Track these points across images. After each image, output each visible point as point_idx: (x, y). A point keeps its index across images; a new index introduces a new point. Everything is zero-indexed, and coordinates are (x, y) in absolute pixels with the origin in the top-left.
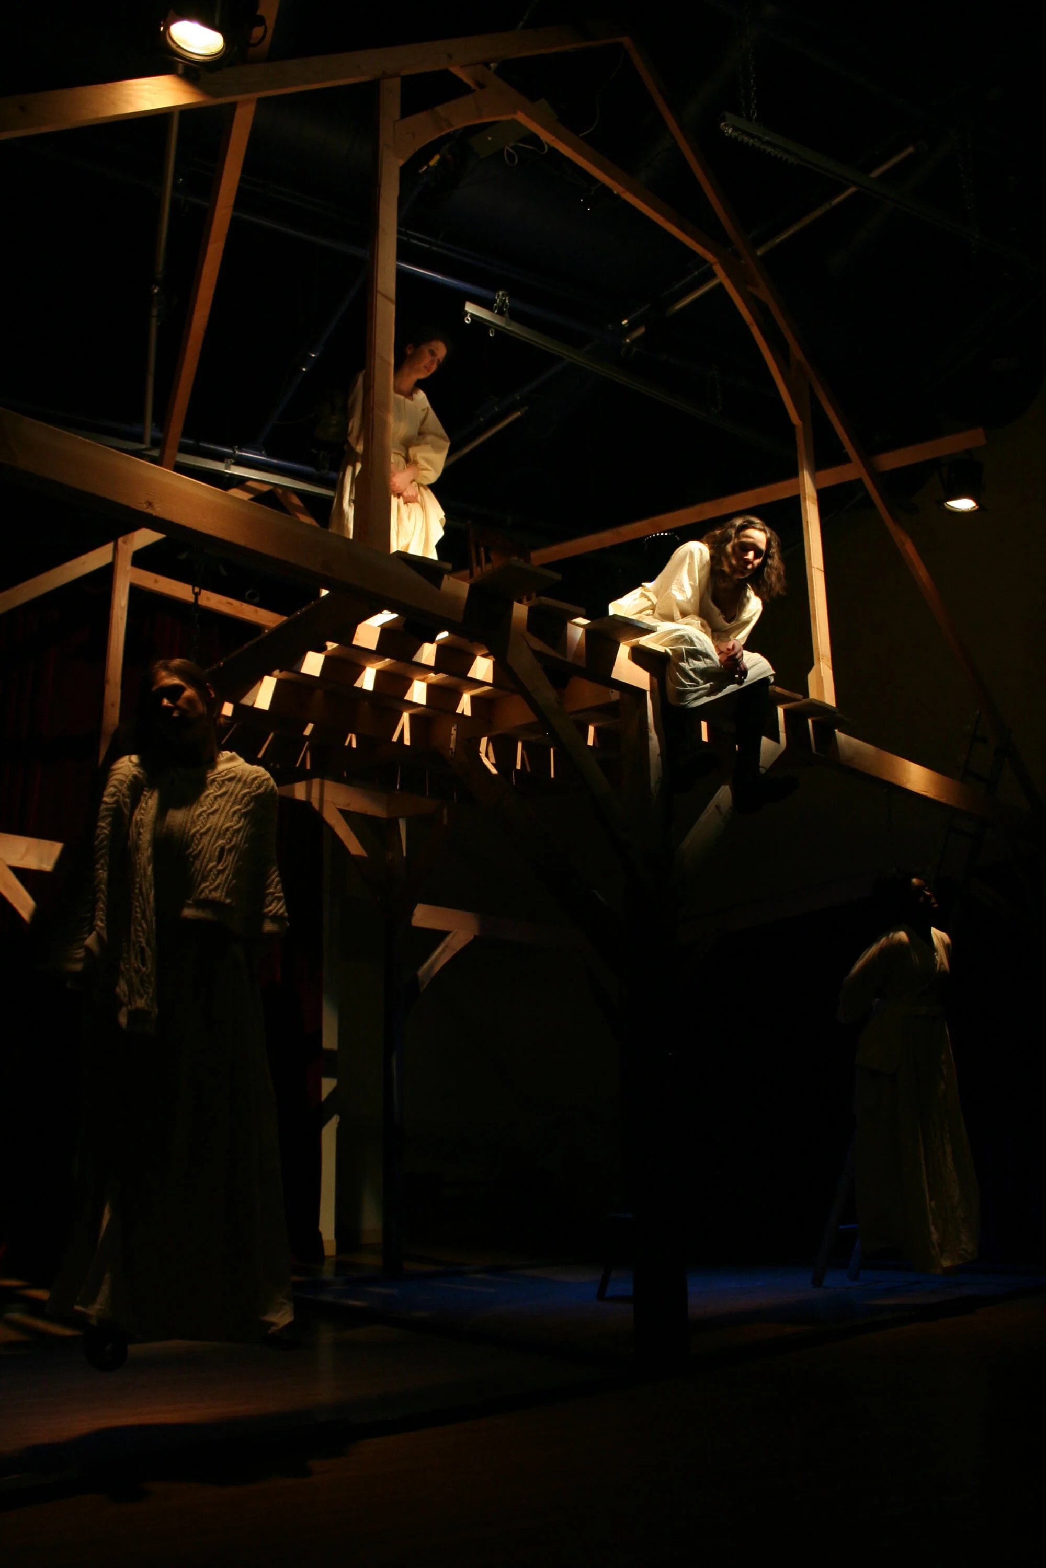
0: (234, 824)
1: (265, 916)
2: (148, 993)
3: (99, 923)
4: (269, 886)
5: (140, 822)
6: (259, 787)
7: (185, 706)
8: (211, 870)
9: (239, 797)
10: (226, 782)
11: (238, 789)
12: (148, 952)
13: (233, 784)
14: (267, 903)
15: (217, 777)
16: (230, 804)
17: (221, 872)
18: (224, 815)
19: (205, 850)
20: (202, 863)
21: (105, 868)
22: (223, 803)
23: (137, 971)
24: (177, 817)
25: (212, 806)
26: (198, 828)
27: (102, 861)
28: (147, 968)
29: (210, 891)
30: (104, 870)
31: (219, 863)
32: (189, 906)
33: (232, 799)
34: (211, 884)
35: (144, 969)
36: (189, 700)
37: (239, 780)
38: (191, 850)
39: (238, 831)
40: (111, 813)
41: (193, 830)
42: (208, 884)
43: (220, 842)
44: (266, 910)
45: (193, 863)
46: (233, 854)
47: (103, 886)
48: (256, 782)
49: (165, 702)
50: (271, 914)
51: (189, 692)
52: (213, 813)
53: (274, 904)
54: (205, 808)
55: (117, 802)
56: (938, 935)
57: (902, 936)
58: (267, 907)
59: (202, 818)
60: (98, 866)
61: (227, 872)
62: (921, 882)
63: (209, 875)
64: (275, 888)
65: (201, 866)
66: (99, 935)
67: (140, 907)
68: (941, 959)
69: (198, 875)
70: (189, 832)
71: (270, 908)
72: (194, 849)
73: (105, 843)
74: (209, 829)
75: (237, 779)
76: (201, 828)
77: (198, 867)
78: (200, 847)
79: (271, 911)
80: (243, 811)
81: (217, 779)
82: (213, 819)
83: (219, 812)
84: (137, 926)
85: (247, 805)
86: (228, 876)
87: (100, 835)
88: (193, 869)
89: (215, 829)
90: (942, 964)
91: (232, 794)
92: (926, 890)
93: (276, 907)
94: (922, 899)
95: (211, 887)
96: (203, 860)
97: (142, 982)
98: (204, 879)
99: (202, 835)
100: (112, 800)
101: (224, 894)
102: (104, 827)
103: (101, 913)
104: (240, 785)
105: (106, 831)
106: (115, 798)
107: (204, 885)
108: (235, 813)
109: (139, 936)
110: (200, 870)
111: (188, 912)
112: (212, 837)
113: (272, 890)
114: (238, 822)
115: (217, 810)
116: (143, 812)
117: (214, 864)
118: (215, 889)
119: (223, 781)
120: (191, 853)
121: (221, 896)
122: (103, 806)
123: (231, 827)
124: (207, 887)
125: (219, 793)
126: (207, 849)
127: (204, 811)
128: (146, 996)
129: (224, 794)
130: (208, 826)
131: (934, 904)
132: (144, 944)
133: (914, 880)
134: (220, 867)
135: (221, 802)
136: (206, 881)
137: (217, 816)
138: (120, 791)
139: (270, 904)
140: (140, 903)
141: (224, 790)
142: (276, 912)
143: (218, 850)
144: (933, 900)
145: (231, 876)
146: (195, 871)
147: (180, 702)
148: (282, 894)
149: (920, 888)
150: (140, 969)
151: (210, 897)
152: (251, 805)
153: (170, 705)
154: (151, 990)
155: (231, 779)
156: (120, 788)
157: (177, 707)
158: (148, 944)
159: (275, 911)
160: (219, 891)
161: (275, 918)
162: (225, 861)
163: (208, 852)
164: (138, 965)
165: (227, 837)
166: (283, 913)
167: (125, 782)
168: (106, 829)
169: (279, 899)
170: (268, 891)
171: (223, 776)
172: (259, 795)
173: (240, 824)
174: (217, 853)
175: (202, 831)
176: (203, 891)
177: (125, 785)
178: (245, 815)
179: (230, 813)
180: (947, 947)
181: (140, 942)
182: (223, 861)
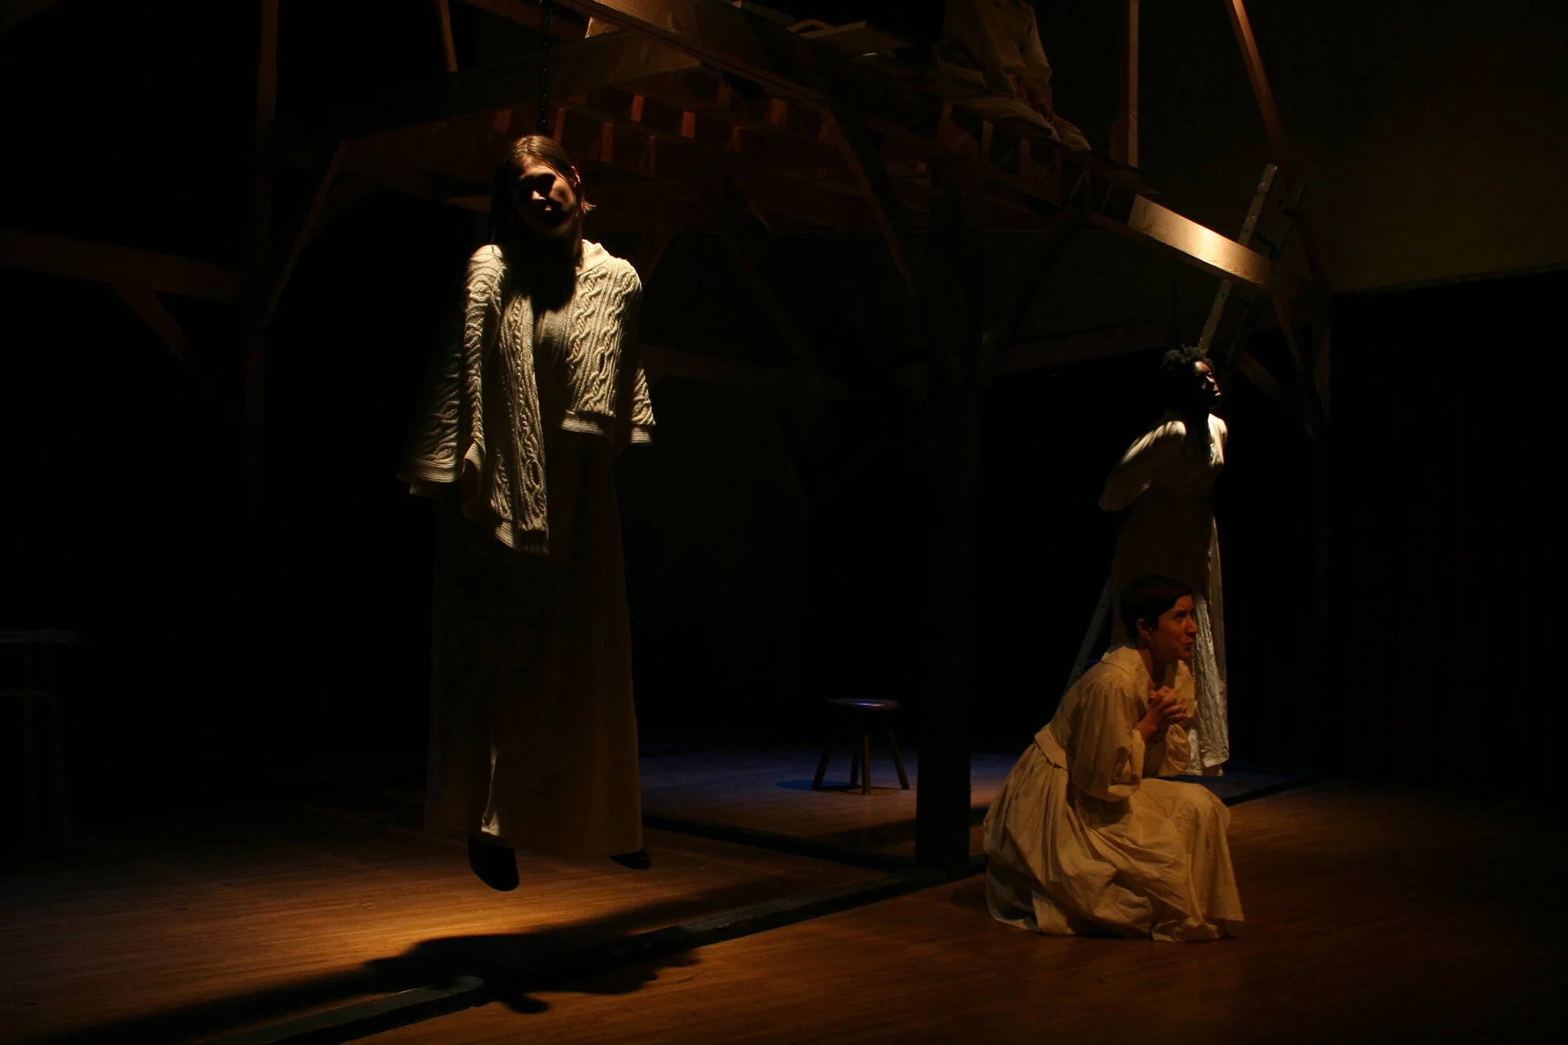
0: (613, 327)
1: (635, 425)
2: (542, 512)
3: (478, 434)
4: (638, 393)
5: (514, 324)
6: (628, 285)
7: (558, 199)
8: (594, 380)
9: (611, 297)
10: (599, 280)
11: (611, 288)
12: (541, 469)
13: (605, 282)
14: (637, 410)
15: (589, 275)
16: (604, 305)
17: (603, 381)
18: (600, 318)
19: (586, 357)
20: (584, 371)
21: (479, 373)
22: (599, 303)
23: (531, 490)
24: (553, 321)
25: (588, 306)
26: (577, 332)
27: (476, 366)
28: (541, 486)
29: (595, 403)
30: (478, 376)
31: (600, 371)
32: (571, 417)
33: (606, 300)
34: (595, 395)
35: (538, 487)
36: (562, 193)
37: (610, 278)
38: (572, 357)
39: (613, 336)
40: (483, 313)
41: (572, 337)
42: (591, 395)
43: (600, 349)
44: (635, 419)
45: (574, 372)
46: (612, 361)
47: (478, 394)
48: (626, 279)
49: (536, 195)
50: (641, 423)
51: (560, 182)
52: (589, 316)
53: (643, 412)
54: (582, 310)
55: (488, 300)
56: (1216, 425)
57: (1180, 427)
58: (636, 416)
59: (580, 321)
60: (473, 371)
61: (608, 382)
62: (1206, 366)
63: (592, 386)
64: (644, 395)
65: (584, 375)
66: (479, 447)
67: (528, 420)
68: (1218, 452)
69: (581, 384)
70: (569, 337)
71: (639, 417)
72: (575, 356)
73: (478, 346)
74: (588, 334)
75: (608, 276)
76: (581, 333)
77: (580, 377)
78: (581, 354)
79: (641, 420)
80: (616, 312)
81: (590, 276)
82: (591, 322)
83: (596, 314)
84: (526, 440)
85: (619, 306)
86: (610, 386)
87: (470, 339)
88: (575, 378)
89: (594, 334)
90: (1218, 456)
91: (605, 293)
92: (1210, 376)
93: (646, 416)
94: (1204, 387)
95: (596, 399)
96: (585, 368)
97: (537, 500)
98: (587, 390)
99: (582, 340)
100: (483, 298)
101: (607, 405)
102: (475, 328)
103: (479, 423)
104: (612, 283)
105: (478, 333)
106: (486, 296)
107: (587, 396)
108: (610, 315)
109: (530, 451)
110: (582, 379)
111: (570, 424)
112: (592, 342)
113: (641, 397)
114: (614, 326)
115: (593, 312)
116: (517, 312)
117: (597, 372)
118: (599, 401)
119: (596, 279)
120: (571, 361)
121: (605, 408)
122: (472, 305)
123: (608, 331)
124: (591, 398)
125: (593, 292)
126: (588, 356)
127: (582, 314)
128: (541, 515)
129: (598, 294)
130: (587, 330)
131: (1216, 392)
132: (535, 461)
133: (1198, 364)
134: (602, 377)
135: (597, 302)
136: (588, 392)
137: (594, 318)
138: (491, 288)
139: (640, 412)
140: (527, 416)
141: (597, 289)
142: (646, 421)
143: (599, 357)
144: (1216, 388)
145: (612, 386)
146: (576, 381)
147: (552, 194)
148: (649, 401)
149: (1204, 374)
150: (534, 488)
151: (596, 409)
152: (622, 305)
153: (541, 198)
154: (545, 509)
155: (603, 277)
156: (491, 285)
157: (549, 201)
158: (540, 461)
159: (645, 419)
160: (603, 402)
161: (645, 427)
162: (606, 369)
163: (590, 360)
164: (531, 483)
165: (605, 343)
166: (652, 422)
167: (495, 278)
168: (478, 330)
169: (647, 406)
170: (637, 398)
171: (595, 273)
172: (629, 293)
173: (615, 328)
174: (598, 361)
175: (582, 336)
176: (587, 402)
177: (496, 282)
178: (618, 316)
179: (606, 316)
180: (1223, 436)
181: (532, 458)
182: (604, 370)
